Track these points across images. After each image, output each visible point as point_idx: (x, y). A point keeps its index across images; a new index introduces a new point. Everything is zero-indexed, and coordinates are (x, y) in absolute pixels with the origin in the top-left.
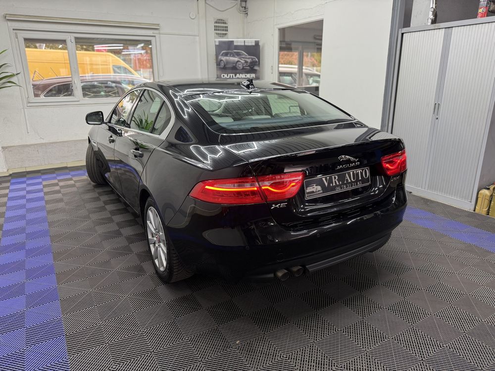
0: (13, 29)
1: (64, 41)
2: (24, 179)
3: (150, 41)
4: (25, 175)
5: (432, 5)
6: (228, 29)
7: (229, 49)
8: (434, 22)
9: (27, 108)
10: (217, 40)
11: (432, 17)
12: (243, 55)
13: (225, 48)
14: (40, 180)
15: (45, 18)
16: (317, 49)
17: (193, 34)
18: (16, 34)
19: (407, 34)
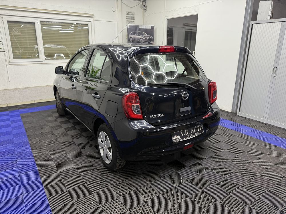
1: (34, 23)
2: (7, 112)
3: (88, 25)
4: (8, 109)
5: (271, 7)
6: (135, 18)
7: (136, 31)
8: (271, 18)
9: (9, 65)
10: (129, 25)
11: (271, 15)
12: (144, 34)
13: (133, 30)
14: (18, 113)
15: (22, 8)
16: (186, 32)
17: (114, 21)
18: (2, 18)
19: (256, 24)
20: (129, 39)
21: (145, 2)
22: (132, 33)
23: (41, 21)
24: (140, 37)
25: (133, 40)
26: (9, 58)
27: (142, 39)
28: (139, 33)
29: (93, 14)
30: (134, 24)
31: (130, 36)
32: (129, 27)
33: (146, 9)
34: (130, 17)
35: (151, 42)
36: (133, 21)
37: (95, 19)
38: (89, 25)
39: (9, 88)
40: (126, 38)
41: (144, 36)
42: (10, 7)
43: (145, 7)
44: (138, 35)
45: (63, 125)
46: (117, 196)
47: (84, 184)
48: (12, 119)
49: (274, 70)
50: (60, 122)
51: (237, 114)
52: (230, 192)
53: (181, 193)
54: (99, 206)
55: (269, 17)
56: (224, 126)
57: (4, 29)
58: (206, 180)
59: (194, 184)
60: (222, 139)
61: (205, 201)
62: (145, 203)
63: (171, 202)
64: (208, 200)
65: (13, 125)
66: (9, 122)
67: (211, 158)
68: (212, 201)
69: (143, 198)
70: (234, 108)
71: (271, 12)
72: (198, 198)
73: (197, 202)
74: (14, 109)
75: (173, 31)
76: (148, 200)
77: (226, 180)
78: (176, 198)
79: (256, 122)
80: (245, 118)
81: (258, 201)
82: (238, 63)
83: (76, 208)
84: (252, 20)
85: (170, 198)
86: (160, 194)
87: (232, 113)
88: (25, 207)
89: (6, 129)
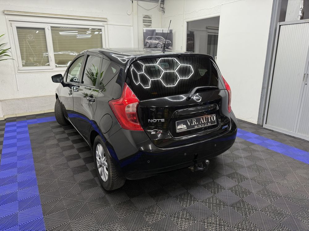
0: (9, 21)
1: (44, 29)
2: (15, 123)
3: (101, 29)
4: (16, 120)
5: (302, 6)
6: (152, 22)
7: (152, 35)
8: (302, 18)
9: (18, 73)
10: (145, 29)
11: (301, 14)
12: (161, 39)
13: (150, 34)
14: (26, 124)
15: (31, 13)
16: (208, 35)
17: (129, 25)
18: (11, 24)
19: (283, 26)
20: (145, 45)
21: (163, 4)
22: (149, 37)
23: (51, 27)
24: (157, 42)
25: (149, 46)
26: (18, 66)
27: (159, 44)
28: (156, 37)
29: (107, 18)
30: (151, 28)
31: (146, 40)
32: (145, 31)
33: (164, 12)
34: (147, 20)
35: (170, 47)
36: (150, 25)
37: (108, 23)
38: (103, 30)
39: (18, 98)
40: (143, 43)
41: (162, 41)
42: (19, 12)
43: (163, 10)
44: (155, 40)
45: (70, 138)
46: (118, 216)
47: (85, 202)
48: (18, 130)
49: (304, 77)
50: (68, 134)
51: (264, 126)
52: (246, 215)
53: (190, 215)
54: (97, 227)
55: (300, 17)
56: (247, 140)
57: (12, 35)
58: (220, 201)
59: (206, 206)
60: (243, 154)
61: (216, 226)
62: (149, 225)
63: (177, 225)
64: (220, 225)
65: (19, 136)
66: (15, 134)
67: (229, 176)
68: (224, 226)
69: (147, 220)
70: (260, 119)
71: (302, 11)
72: (208, 221)
73: (207, 227)
74: (22, 119)
75: (194, 35)
76: (152, 222)
77: (243, 202)
78: (184, 221)
79: (284, 136)
80: (272, 131)
81: (278, 227)
82: (264, 69)
83: (72, 228)
84: (280, 21)
85: (177, 221)
86: (167, 216)
87: (258, 125)
88: (19, 226)
89: (12, 140)
